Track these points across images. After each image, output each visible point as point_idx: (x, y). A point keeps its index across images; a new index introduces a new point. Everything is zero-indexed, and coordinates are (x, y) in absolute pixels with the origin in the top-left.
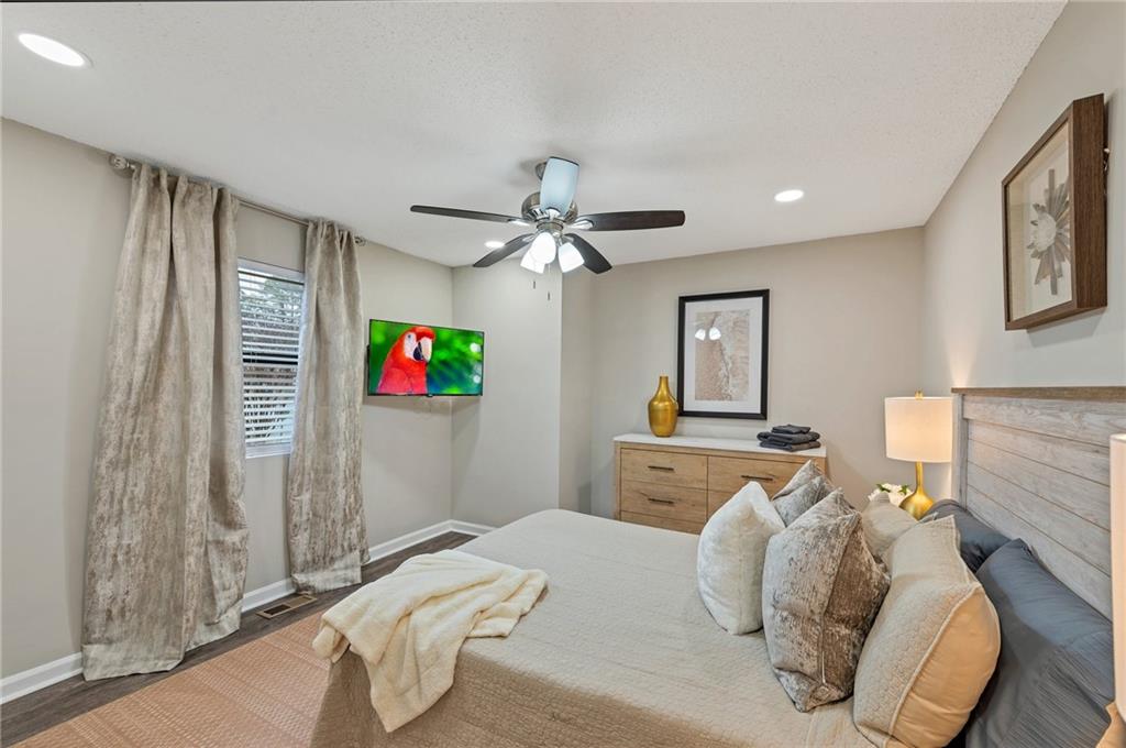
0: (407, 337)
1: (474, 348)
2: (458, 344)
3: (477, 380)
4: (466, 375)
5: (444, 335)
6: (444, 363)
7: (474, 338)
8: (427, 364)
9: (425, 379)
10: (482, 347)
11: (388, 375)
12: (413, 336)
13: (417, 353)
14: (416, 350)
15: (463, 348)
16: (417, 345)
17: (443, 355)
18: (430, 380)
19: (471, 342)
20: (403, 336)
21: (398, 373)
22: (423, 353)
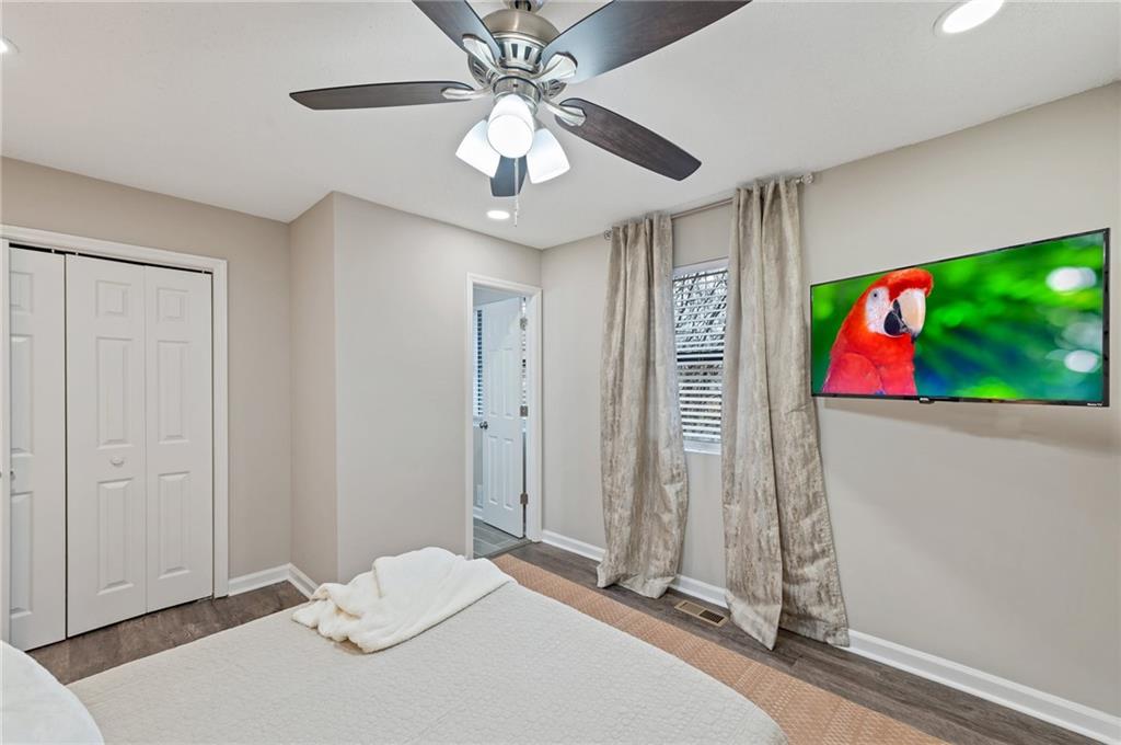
0: (870, 296)
1: (1066, 282)
2: (1003, 282)
3: (1080, 363)
4: (1033, 351)
5: (958, 274)
6: (961, 332)
7: (1064, 256)
8: (914, 339)
9: (910, 368)
10: (1103, 274)
11: (839, 366)
12: (883, 292)
13: (893, 323)
14: (890, 314)
15: (1021, 289)
16: (891, 308)
17: (955, 315)
18: (923, 369)
19: (1050, 268)
20: (863, 297)
21: (856, 361)
22: (906, 318)
